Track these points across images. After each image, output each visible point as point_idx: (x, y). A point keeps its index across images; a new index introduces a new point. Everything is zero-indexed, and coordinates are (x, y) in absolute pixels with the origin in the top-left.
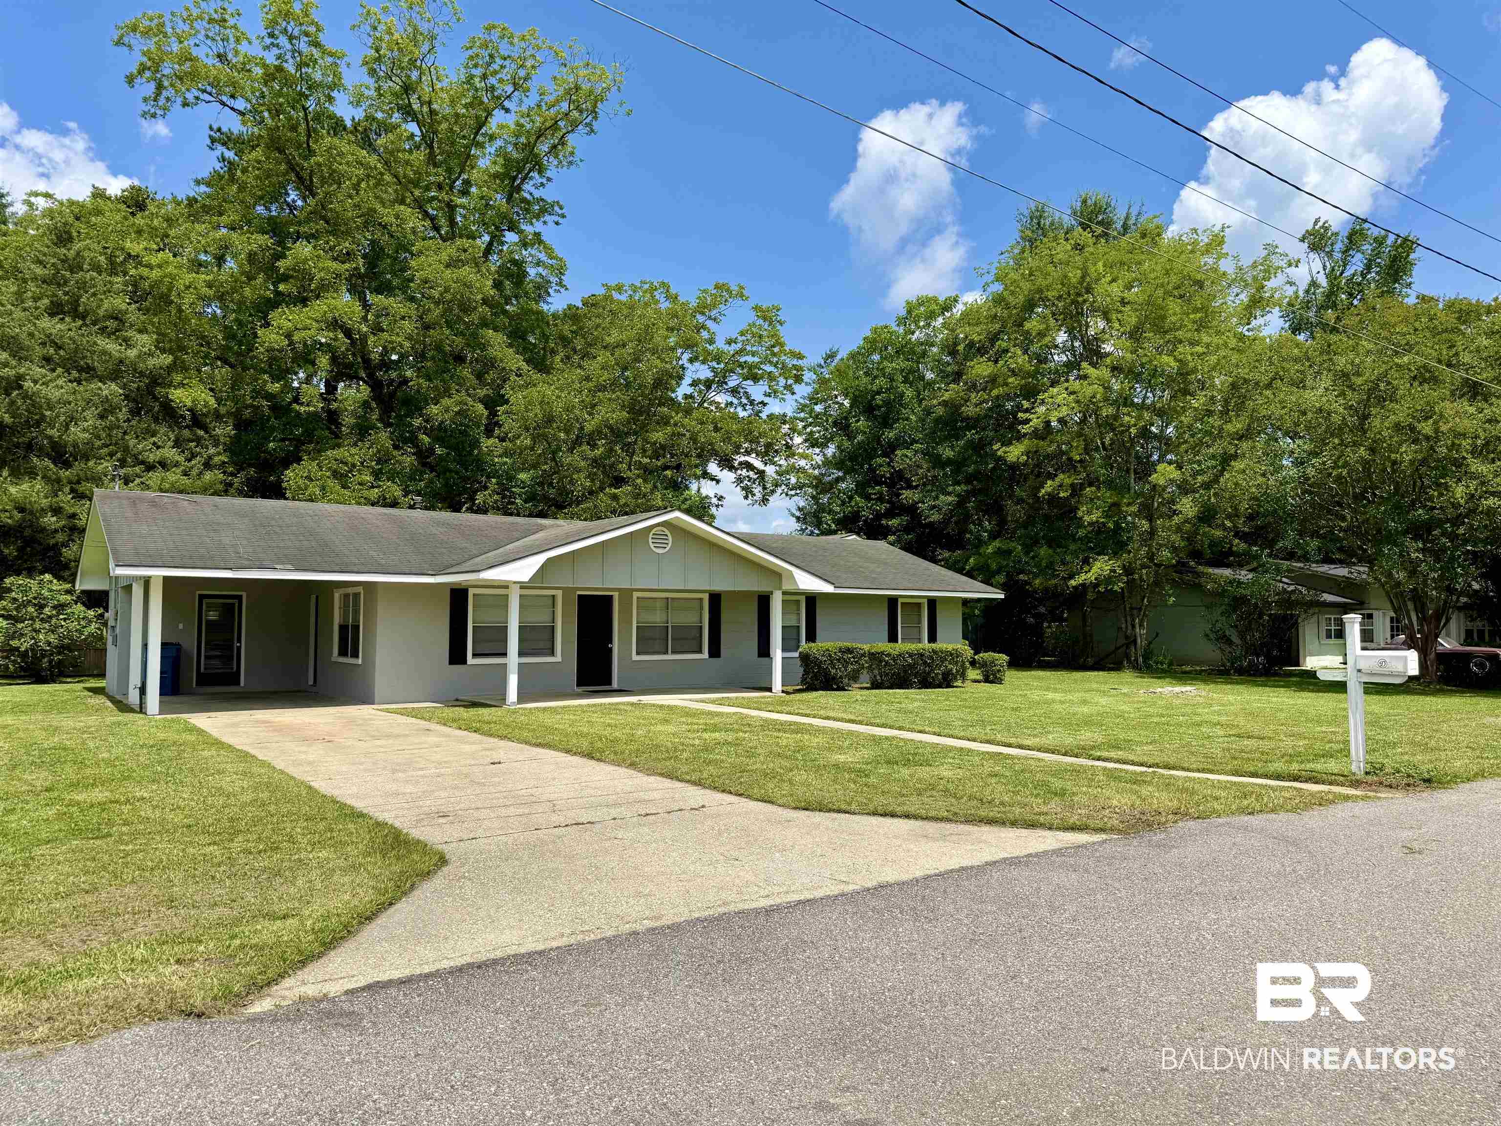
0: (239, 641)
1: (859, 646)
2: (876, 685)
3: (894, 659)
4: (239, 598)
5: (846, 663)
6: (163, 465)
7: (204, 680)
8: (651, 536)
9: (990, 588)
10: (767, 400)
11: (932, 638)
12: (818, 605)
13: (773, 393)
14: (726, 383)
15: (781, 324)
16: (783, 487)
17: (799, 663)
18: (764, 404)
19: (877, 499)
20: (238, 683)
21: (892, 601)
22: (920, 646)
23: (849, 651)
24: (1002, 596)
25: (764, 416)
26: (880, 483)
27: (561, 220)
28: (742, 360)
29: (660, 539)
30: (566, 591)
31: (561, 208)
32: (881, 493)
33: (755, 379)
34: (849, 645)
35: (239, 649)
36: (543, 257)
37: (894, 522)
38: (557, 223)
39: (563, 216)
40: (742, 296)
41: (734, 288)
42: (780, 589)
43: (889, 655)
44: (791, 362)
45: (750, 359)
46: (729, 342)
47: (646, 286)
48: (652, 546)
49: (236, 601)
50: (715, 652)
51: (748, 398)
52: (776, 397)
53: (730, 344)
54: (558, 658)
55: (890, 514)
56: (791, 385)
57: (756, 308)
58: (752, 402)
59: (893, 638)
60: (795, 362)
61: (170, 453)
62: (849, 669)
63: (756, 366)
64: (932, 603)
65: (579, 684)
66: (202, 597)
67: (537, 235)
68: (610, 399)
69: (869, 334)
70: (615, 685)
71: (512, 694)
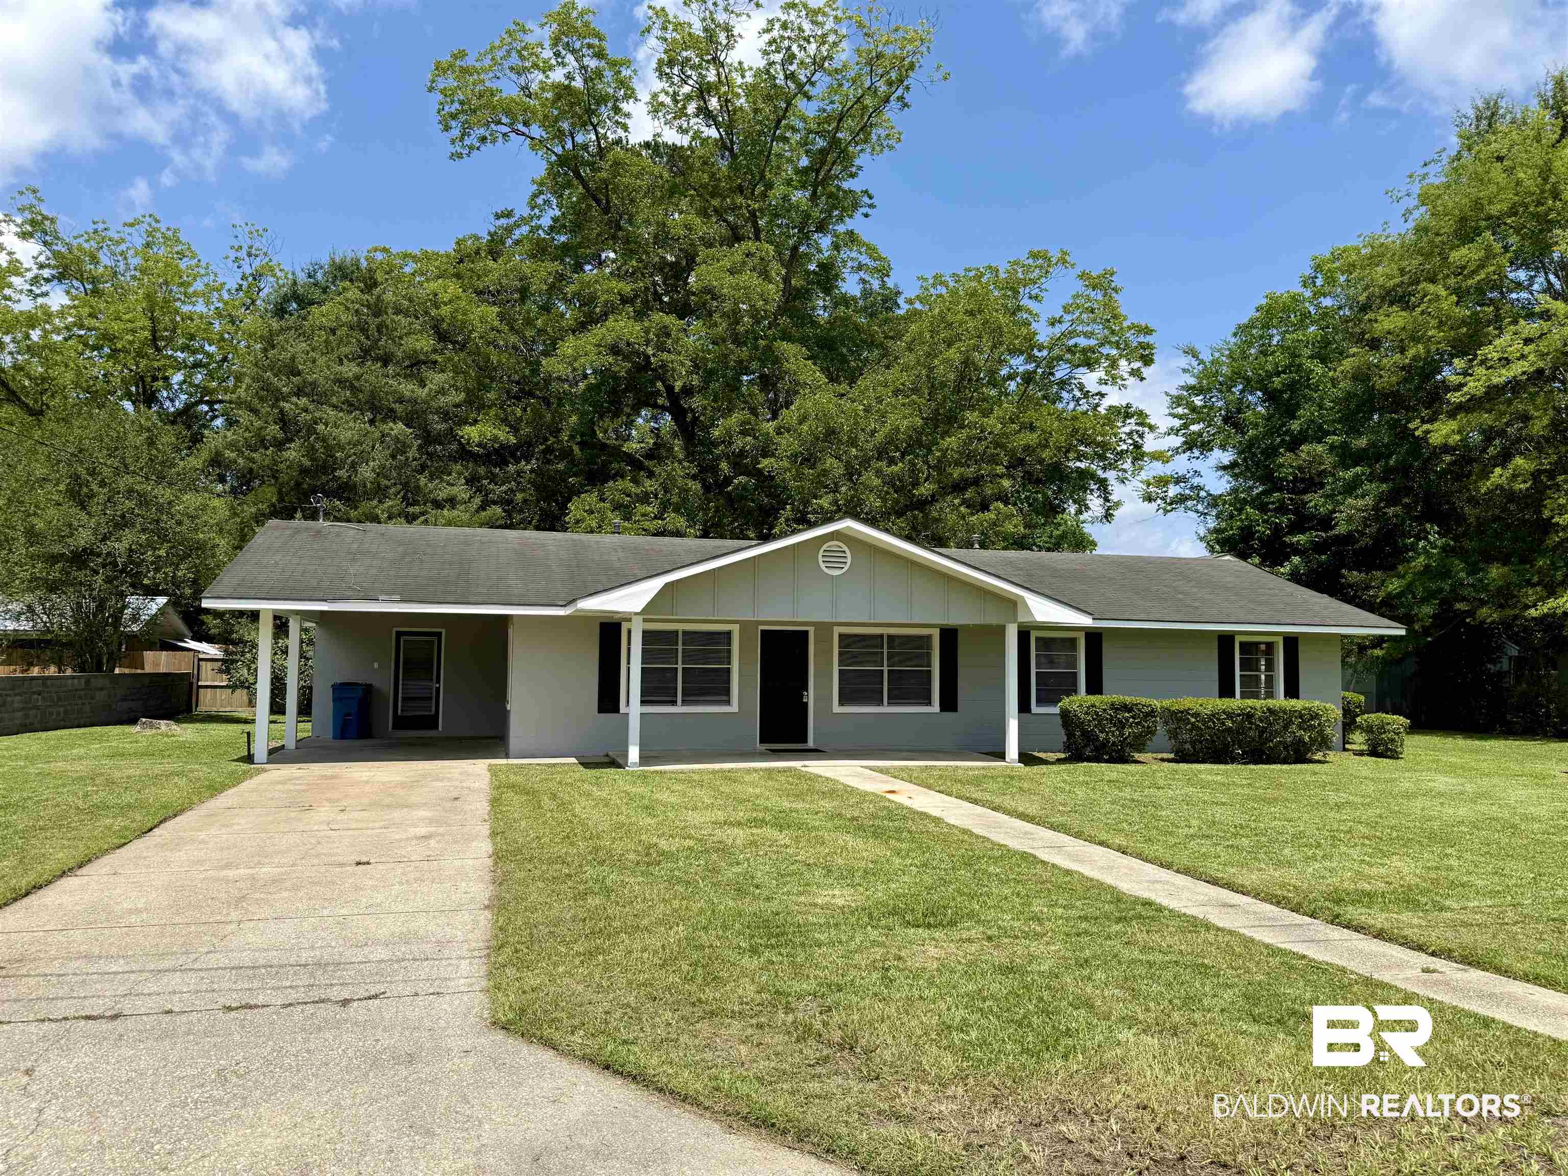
0: (438, 681)
1: (1144, 700)
2: (1182, 757)
3: (1204, 722)
4: (439, 635)
5: (1121, 725)
6: (452, 502)
7: (401, 723)
8: (821, 553)
9: (1387, 622)
10: (1104, 389)
11: (1292, 691)
12: (1105, 645)
13: (1113, 379)
14: (1052, 374)
15: (1117, 292)
16: (1159, 501)
17: (1059, 721)
18: (1102, 395)
19: (1275, 510)
20: (436, 727)
21: (1225, 641)
22: (1271, 703)
23: (1126, 708)
24: (1403, 632)
25: (1102, 410)
26: (1280, 489)
27: (870, 211)
28: (1071, 342)
29: (834, 558)
30: (745, 626)
31: (871, 198)
32: (1282, 502)
33: (1090, 364)
34: (1128, 699)
35: (438, 689)
36: (864, 259)
37: (1300, 539)
38: (866, 216)
39: (871, 206)
40: (1065, 262)
41: (1055, 255)
42: (1015, 621)
43: (1196, 715)
44: (1134, 340)
45: (1083, 342)
46: (1053, 323)
47: (972, 274)
48: (823, 566)
49: (435, 639)
50: (949, 703)
51: (1081, 390)
52: (1114, 383)
53: (1053, 324)
54: (734, 708)
55: (1297, 527)
56: (1138, 369)
57: (1083, 276)
58: (1086, 395)
59: (1226, 690)
60: (1141, 339)
61: (460, 490)
62: (1127, 732)
63: (1092, 350)
64: (1291, 642)
65: (762, 741)
66: (399, 634)
67: (851, 233)
68: (904, 405)
69: (1264, 302)
70: (811, 744)
71: (634, 753)
